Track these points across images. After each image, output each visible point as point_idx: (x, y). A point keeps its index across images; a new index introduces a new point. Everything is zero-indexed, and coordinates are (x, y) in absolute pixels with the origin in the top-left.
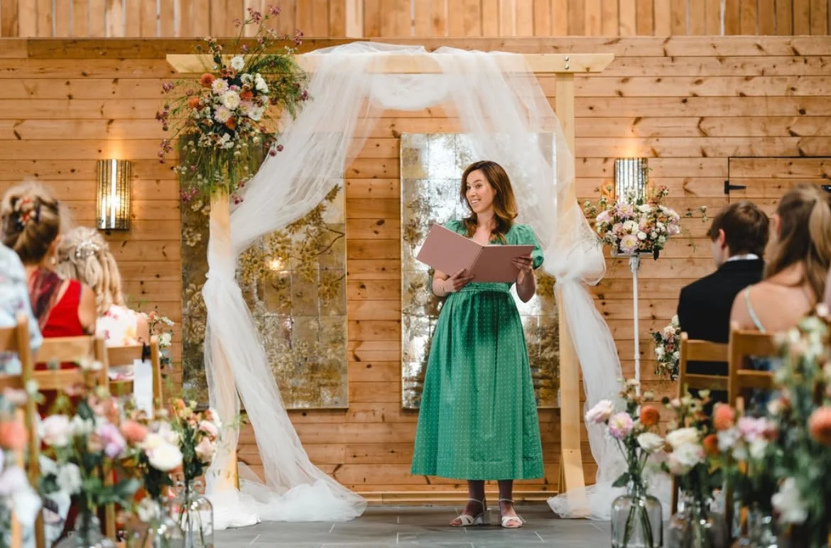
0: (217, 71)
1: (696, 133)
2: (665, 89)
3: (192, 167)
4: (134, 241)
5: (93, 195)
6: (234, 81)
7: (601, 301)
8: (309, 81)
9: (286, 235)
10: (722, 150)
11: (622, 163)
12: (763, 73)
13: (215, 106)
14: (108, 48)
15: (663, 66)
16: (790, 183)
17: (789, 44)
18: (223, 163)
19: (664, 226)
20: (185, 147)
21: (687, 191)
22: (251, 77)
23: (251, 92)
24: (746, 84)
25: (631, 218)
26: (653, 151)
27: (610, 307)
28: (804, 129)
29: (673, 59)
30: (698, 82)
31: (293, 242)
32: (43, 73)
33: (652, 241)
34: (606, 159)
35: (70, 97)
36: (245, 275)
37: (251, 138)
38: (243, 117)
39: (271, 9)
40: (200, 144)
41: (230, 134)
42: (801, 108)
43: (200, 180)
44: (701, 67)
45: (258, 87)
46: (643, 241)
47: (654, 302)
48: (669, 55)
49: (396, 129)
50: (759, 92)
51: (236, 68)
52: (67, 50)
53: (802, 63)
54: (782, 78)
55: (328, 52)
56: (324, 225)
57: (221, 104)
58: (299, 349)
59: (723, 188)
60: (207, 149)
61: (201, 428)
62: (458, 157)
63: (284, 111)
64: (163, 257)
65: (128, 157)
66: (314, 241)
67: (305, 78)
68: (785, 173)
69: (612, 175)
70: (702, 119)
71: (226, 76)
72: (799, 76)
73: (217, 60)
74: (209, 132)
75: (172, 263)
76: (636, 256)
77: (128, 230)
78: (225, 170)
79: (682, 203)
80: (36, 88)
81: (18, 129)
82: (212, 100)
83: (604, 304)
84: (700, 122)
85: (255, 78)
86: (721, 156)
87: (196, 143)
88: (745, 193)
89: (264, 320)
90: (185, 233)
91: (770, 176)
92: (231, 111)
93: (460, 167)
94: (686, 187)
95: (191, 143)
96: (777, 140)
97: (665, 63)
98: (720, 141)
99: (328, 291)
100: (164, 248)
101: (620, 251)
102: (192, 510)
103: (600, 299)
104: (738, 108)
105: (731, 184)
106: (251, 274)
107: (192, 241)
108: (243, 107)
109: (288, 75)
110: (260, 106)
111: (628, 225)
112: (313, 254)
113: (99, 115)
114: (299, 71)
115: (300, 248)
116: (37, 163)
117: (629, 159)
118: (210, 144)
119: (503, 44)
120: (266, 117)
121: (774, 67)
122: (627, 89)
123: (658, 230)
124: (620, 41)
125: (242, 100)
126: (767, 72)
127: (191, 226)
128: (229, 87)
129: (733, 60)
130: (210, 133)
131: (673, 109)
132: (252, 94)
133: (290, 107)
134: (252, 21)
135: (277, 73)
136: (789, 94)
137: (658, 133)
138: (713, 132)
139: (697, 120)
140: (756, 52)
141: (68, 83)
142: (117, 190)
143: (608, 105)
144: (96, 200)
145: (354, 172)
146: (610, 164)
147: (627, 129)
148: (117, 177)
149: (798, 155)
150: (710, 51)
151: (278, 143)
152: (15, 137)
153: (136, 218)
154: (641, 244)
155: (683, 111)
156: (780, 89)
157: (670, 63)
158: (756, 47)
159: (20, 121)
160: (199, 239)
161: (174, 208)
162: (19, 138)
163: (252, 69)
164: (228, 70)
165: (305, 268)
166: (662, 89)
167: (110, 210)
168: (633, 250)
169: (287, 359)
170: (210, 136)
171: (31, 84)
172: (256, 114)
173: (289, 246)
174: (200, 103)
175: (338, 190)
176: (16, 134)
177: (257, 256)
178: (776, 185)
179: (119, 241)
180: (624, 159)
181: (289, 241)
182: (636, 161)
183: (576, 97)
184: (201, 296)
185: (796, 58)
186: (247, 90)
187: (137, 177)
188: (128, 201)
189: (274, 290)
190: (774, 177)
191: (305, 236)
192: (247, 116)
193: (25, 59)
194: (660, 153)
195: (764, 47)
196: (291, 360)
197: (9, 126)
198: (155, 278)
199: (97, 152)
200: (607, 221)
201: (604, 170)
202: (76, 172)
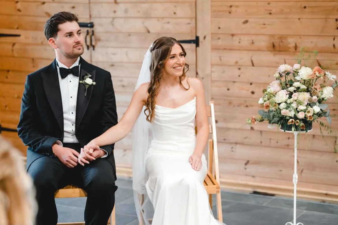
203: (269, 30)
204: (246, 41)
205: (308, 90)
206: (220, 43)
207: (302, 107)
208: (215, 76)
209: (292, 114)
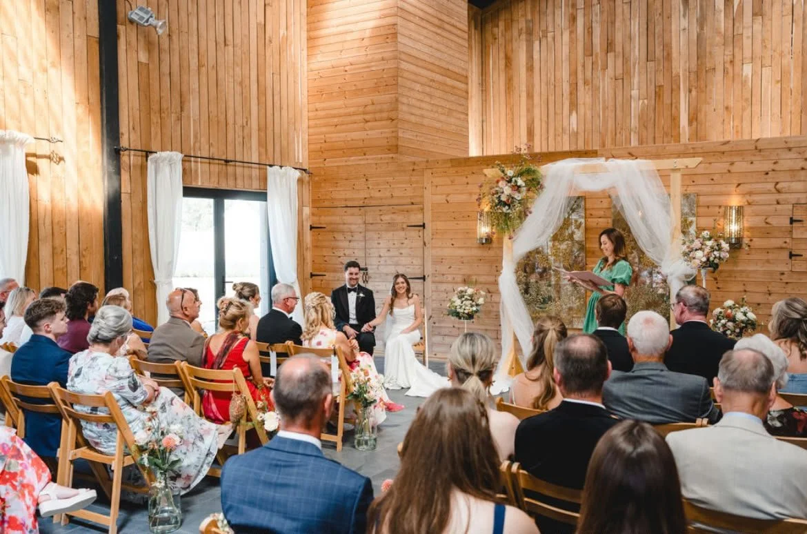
0: (502, 176)
1: (774, 190)
2: (756, 167)
4: (493, 248)
5: (476, 227)
6: (509, 181)
8: (544, 179)
10: (789, 200)
13: (500, 194)
15: (755, 155)
19: (719, 253)
21: (767, 223)
22: (516, 179)
23: (516, 186)
24: (805, 162)
25: (700, 249)
26: (748, 201)
27: (721, 284)
29: (760, 151)
30: (776, 163)
32: (457, 173)
33: (711, 261)
34: (720, 207)
35: (468, 183)
38: (513, 198)
41: (508, 206)
44: (777, 155)
45: (519, 184)
46: (704, 262)
48: (758, 149)
51: (510, 175)
57: (503, 193)
59: (789, 221)
69: (723, 215)
70: (777, 183)
71: (506, 179)
73: (503, 171)
79: (763, 230)
80: (454, 180)
81: (448, 198)
82: (499, 191)
83: (717, 283)
84: (776, 185)
85: (518, 179)
86: (788, 203)
88: (802, 224)
92: (508, 195)
94: (767, 221)
97: (756, 153)
98: (787, 195)
103: (715, 280)
104: (800, 176)
105: (794, 218)
108: (513, 194)
109: (535, 177)
110: (521, 193)
114: (540, 174)
116: (455, 213)
122: (734, 169)
123: (714, 256)
124: (730, 143)
125: (512, 190)
128: (506, 184)
129: (798, 149)
130: (499, 206)
131: (760, 178)
133: (536, 192)
135: (530, 176)
137: (751, 192)
138: (784, 190)
139: (774, 183)
141: (467, 177)
143: (722, 177)
144: (476, 229)
145: (590, 215)
146: (722, 209)
147: (732, 190)
150: (783, 145)
152: (446, 202)
153: (494, 237)
155: (766, 179)
157: (759, 153)
162: (448, 202)
163: (517, 175)
164: (507, 176)
166: (753, 168)
167: (482, 233)
171: (452, 178)
172: (518, 196)
179: (487, 247)
180: (730, 207)
181: (559, 249)
186: (514, 185)
192: (515, 198)
193: (450, 167)
194: (752, 203)
197: (444, 197)
199: (478, 208)
201: (719, 212)
202: (469, 217)
203: (462, 272)
204: (450, 279)
205: (471, 300)
206: (437, 279)
207: (467, 308)
208: (434, 298)
209: (462, 311)
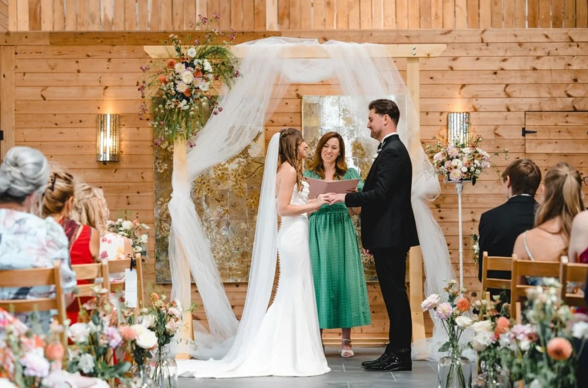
0: (178, 57)
1: (503, 95)
2: (482, 65)
3: (162, 122)
4: (123, 169)
5: (95, 138)
6: (189, 64)
7: (438, 209)
8: (240, 64)
9: (225, 165)
10: (520, 107)
11: (452, 116)
12: (549, 54)
13: (177, 82)
14: (104, 38)
15: (481, 49)
16: (567, 129)
17: (567, 34)
18: (182, 119)
19: (480, 162)
20: (157, 109)
21: (497, 134)
22: (200, 61)
23: (201, 72)
24: (537, 61)
25: (457, 158)
26: (474, 107)
27: (444, 213)
28: (577, 92)
29: (487, 44)
30: (504, 60)
31: (230, 170)
32: (60, 55)
33: (471, 173)
34: (442, 113)
35: (79, 71)
36: (197, 192)
37: (201, 103)
38: (196, 88)
39: (214, 15)
40: (166, 107)
41: (187, 100)
42: (575, 78)
43: (167, 131)
44: (506, 50)
45: (206, 69)
46: (465, 173)
47: (474, 210)
48: (485, 42)
49: (299, 92)
50: (546, 67)
51: (191, 56)
52: (76, 39)
53: (575, 47)
54: (562, 58)
55: (253, 43)
56: (250, 158)
57: (181, 80)
58: (234, 242)
59: (521, 133)
60: (171, 110)
61: (169, 312)
62: (341, 111)
63: (223, 84)
64: (142, 180)
65: (118, 112)
66: (243, 169)
67: (237, 62)
68: (563, 122)
69: (446, 124)
70: (507, 85)
71: (184, 61)
72: (573, 56)
73: (178, 50)
74: (172, 99)
75: (148, 184)
76: (461, 183)
77: (118, 161)
78: (183, 124)
79: (493, 143)
80: (56, 65)
81: (44, 93)
82: (175, 78)
83: (440, 211)
84: (506, 87)
85: (203, 62)
86: (520, 110)
87: (164, 106)
88: (536, 136)
89: (210, 223)
90: (156, 164)
91: (553, 124)
92: (187, 84)
93: (342, 118)
94: (496, 132)
95: (161, 106)
96: (558, 99)
97: (483, 47)
98: (519, 100)
99: (253, 202)
100: (142, 173)
101: (450, 180)
102: (163, 366)
103: (437, 208)
104: (532, 78)
105: (526, 129)
106: (201, 191)
107: (161, 169)
108: (195, 82)
109: (226, 60)
110: (207, 81)
111: (455, 162)
112: (243, 178)
113: (98, 83)
114: (233, 57)
115: (234, 173)
116: (57, 116)
117: (457, 113)
118: (173, 107)
119: (372, 35)
120: (211, 88)
121: (556, 49)
122: (456, 65)
123: (475, 165)
124: (452, 32)
125: (195, 77)
126: (551, 53)
127: (160, 159)
128: (186, 68)
129: (529, 45)
130: (174, 100)
131: (487, 78)
132: (201, 73)
133: (227, 81)
134: (202, 24)
135: (218, 58)
136: (567, 68)
137: (477, 95)
138: (514, 95)
139: (504, 86)
140: (545, 40)
141: (77, 62)
142: (110, 135)
143: (443, 76)
144: (96, 141)
145: (270, 122)
146: (444, 116)
147: (456, 92)
148: (110, 126)
149: (572, 110)
150: (513, 39)
151: (219, 106)
152: (42, 99)
153: (123, 153)
154: (464, 175)
155: (494, 80)
156: (560, 65)
157: (486, 47)
158: (544, 36)
159: (45, 88)
160: (166, 167)
161: (149, 147)
162: (45, 99)
163: (202, 56)
164: (185, 57)
165: (237, 187)
166: (479, 65)
167: (106, 147)
168: (458, 179)
169: (226, 249)
170: (173, 102)
171: (52, 62)
172: (204, 86)
173: (226, 172)
174: (167, 80)
175: (260, 134)
176: (42, 96)
177: (205, 179)
178: (558, 130)
179: (112, 169)
180: (454, 113)
181: (226, 169)
182: (462, 115)
183: (420, 71)
184: (167, 206)
185: (572, 44)
186: (198, 70)
187: (124, 125)
188: (118, 142)
189: (217, 202)
190: (556, 125)
191: (237, 165)
192: (198, 88)
193: (48, 45)
194: (478, 109)
195: (550, 36)
196: (228, 249)
197: (38, 91)
198: (137, 194)
199: (97, 109)
200: (441, 159)
201: (440, 120)
202: (83, 122)
